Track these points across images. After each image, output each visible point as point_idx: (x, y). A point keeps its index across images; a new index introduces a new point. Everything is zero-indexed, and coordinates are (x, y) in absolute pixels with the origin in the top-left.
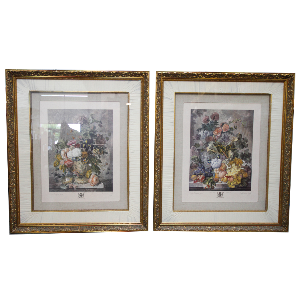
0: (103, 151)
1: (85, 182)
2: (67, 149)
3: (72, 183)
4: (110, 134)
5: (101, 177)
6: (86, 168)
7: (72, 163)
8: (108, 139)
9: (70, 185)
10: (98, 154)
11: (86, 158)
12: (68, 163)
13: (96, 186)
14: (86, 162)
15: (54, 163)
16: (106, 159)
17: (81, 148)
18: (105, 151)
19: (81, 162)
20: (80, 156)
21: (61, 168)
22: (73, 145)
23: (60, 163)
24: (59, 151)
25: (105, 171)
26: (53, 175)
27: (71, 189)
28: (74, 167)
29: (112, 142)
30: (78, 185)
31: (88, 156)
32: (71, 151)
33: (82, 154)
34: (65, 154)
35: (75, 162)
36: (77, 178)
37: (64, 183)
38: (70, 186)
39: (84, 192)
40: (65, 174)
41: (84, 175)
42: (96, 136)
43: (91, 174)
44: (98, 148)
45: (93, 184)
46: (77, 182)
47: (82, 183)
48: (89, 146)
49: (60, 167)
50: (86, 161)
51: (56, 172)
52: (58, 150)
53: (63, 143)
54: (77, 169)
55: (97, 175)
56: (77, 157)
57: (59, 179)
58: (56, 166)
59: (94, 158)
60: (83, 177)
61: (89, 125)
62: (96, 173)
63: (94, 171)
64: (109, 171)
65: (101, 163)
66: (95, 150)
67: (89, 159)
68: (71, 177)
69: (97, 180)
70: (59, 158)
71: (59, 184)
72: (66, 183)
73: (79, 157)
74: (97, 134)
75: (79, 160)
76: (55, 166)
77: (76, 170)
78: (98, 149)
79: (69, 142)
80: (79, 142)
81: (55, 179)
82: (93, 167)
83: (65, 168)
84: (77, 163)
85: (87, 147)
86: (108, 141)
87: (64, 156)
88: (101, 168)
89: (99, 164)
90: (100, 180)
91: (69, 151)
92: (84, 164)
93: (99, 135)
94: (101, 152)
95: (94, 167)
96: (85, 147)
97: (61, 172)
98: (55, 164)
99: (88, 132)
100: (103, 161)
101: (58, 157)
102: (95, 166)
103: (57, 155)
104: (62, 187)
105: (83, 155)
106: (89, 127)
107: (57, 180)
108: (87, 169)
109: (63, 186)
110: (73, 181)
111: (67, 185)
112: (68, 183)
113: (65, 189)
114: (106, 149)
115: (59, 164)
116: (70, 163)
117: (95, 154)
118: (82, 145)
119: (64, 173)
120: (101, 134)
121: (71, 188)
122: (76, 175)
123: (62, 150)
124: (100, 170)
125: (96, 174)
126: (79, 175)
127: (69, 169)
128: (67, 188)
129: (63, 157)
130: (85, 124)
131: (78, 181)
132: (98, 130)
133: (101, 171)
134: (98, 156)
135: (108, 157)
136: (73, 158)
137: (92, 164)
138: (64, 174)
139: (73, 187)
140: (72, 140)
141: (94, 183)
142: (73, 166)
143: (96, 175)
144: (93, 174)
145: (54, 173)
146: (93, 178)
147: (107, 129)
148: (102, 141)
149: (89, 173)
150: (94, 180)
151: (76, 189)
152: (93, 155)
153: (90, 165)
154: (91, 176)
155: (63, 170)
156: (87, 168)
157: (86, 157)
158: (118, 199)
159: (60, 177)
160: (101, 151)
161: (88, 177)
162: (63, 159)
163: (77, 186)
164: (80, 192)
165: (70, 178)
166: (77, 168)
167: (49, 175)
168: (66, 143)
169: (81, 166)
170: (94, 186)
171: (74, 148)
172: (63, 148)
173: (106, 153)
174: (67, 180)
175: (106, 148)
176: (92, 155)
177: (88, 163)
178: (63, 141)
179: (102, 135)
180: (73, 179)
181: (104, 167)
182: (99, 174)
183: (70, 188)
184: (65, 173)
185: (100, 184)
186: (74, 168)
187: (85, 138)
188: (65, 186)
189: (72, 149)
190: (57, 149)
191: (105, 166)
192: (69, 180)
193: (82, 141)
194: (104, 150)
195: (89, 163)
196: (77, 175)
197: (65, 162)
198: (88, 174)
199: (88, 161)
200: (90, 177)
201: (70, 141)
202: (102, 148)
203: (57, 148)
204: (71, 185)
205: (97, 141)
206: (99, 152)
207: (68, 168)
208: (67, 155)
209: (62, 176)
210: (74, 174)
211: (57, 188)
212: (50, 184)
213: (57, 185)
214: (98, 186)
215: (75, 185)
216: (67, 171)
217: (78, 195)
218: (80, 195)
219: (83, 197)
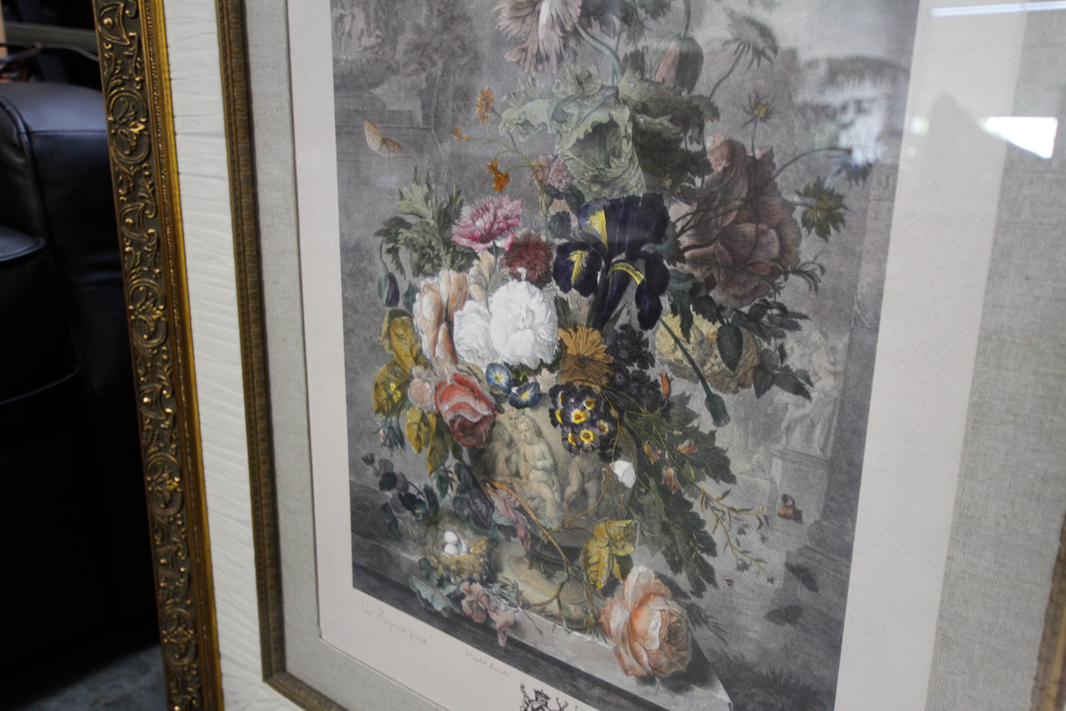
0: (763, 354)
1: (575, 611)
2: (453, 275)
3: (484, 583)
5: (717, 629)
6: (591, 487)
7: (484, 410)
8: (827, 212)
9: (470, 592)
10: (701, 378)
11: (587, 392)
12: (460, 406)
13: (659, 687)
14: (588, 437)
15: (376, 386)
16: (783, 455)
17: (554, 288)
18: (783, 355)
19: (554, 423)
20: (542, 364)
21: (418, 438)
22: (495, 251)
23: (412, 391)
24: (403, 288)
25: (763, 580)
26: (371, 478)
27: (477, 626)
28: (501, 452)
29: (882, 263)
30: (519, 614)
31: (612, 379)
32: (482, 308)
33: (561, 343)
34: (438, 325)
35: (506, 406)
36: (519, 560)
37: (433, 561)
38: (471, 603)
39: (565, 698)
40: (444, 492)
41: (572, 553)
42: (698, 163)
43: (625, 564)
44: (714, 313)
45: (637, 658)
46: (515, 586)
47: (552, 617)
48: (625, 279)
49: (409, 420)
50: (592, 423)
51: (384, 453)
52: (398, 276)
53: (429, 213)
54: (517, 474)
55: (677, 593)
56: (523, 367)
57: (406, 518)
58: (388, 415)
59: (666, 414)
60: (560, 567)
61: (633, 37)
62: (676, 566)
63: (653, 543)
64: (803, 594)
65: (725, 486)
66: (674, 322)
67: (614, 413)
68: (477, 532)
69: (671, 635)
70: (403, 348)
72: (447, 568)
73: (537, 371)
74: (713, 139)
75: (535, 403)
76: (380, 409)
78: (705, 327)
79: (466, 211)
80: (537, 223)
81: (385, 507)
82: (646, 500)
83: (438, 443)
84: (522, 427)
85: (605, 281)
86: (824, 233)
87: (435, 342)
88: (718, 537)
89: (709, 486)
90: (702, 645)
91: (469, 304)
92: (570, 448)
93: (733, 150)
94: (732, 363)
95: (651, 498)
96: (586, 286)
97: (417, 470)
98: (384, 395)
99: (622, 116)
100: (752, 472)
101: (399, 337)
102: (664, 491)
103: (394, 315)
104: (425, 591)
105: (569, 363)
106: (636, 62)
107: (395, 520)
108: (592, 502)
109: (428, 578)
110: (490, 573)
111: (449, 580)
112: (459, 573)
113: (439, 607)
114: (790, 341)
115: (404, 397)
116: (475, 412)
117: (676, 367)
118: (564, 250)
119: (434, 485)
120: (757, 142)
121: (477, 620)
122: (510, 531)
123: (422, 282)
124: (710, 548)
125: (669, 573)
126: (535, 539)
127: (466, 458)
128: (449, 604)
129: (426, 346)
130: (596, 28)
131: (527, 582)
132: (719, 101)
133: (722, 563)
134: (698, 404)
135: (808, 439)
136: (492, 366)
137: (645, 470)
138: (437, 491)
139: (489, 619)
140: (491, 200)
141: (645, 658)
142: (490, 440)
143: (665, 589)
144: (641, 574)
145: (377, 459)
146: (642, 603)
148: (760, 234)
149: (612, 542)
150: (653, 623)
151: (510, 640)
152: (653, 373)
153: (624, 470)
154: (624, 576)
155: (426, 451)
156: (599, 493)
157: (597, 389)
159: (409, 502)
160: (739, 345)
161: (601, 584)
162: (427, 365)
163: (515, 626)
164: (533, 684)
165: (469, 533)
166: (522, 473)
167: (354, 468)
168: (447, 217)
169: (548, 462)
170: (647, 680)
171: (504, 281)
172: (428, 267)
173: (799, 387)
174: (455, 545)
175: (796, 327)
176: (641, 380)
177: (606, 450)
178: (427, 199)
179: (769, 156)
180: (489, 555)
181: (752, 537)
182: (699, 590)
183: (468, 619)
184: (444, 481)
185: (698, 691)
186: (501, 466)
187: (595, 180)
188: (442, 583)
189: (488, 289)
190: (392, 267)
191: (764, 522)
192: (464, 548)
193: (562, 219)
194: (770, 346)
195: (617, 457)
196: (521, 533)
197: (442, 392)
198: (599, 551)
199: (606, 425)
200: (612, 586)
201: (471, 201)
202: (754, 317)
203: (388, 258)
204: (478, 599)
205: (701, 224)
206: (715, 364)
207: (457, 454)
208: (456, 338)
209: (420, 502)
210: (501, 515)
211: (393, 578)
212: (358, 534)
213: (393, 560)
214: (680, 698)
215: (503, 608)
216: (452, 469)
217: (519, 699)
218: (535, 706)
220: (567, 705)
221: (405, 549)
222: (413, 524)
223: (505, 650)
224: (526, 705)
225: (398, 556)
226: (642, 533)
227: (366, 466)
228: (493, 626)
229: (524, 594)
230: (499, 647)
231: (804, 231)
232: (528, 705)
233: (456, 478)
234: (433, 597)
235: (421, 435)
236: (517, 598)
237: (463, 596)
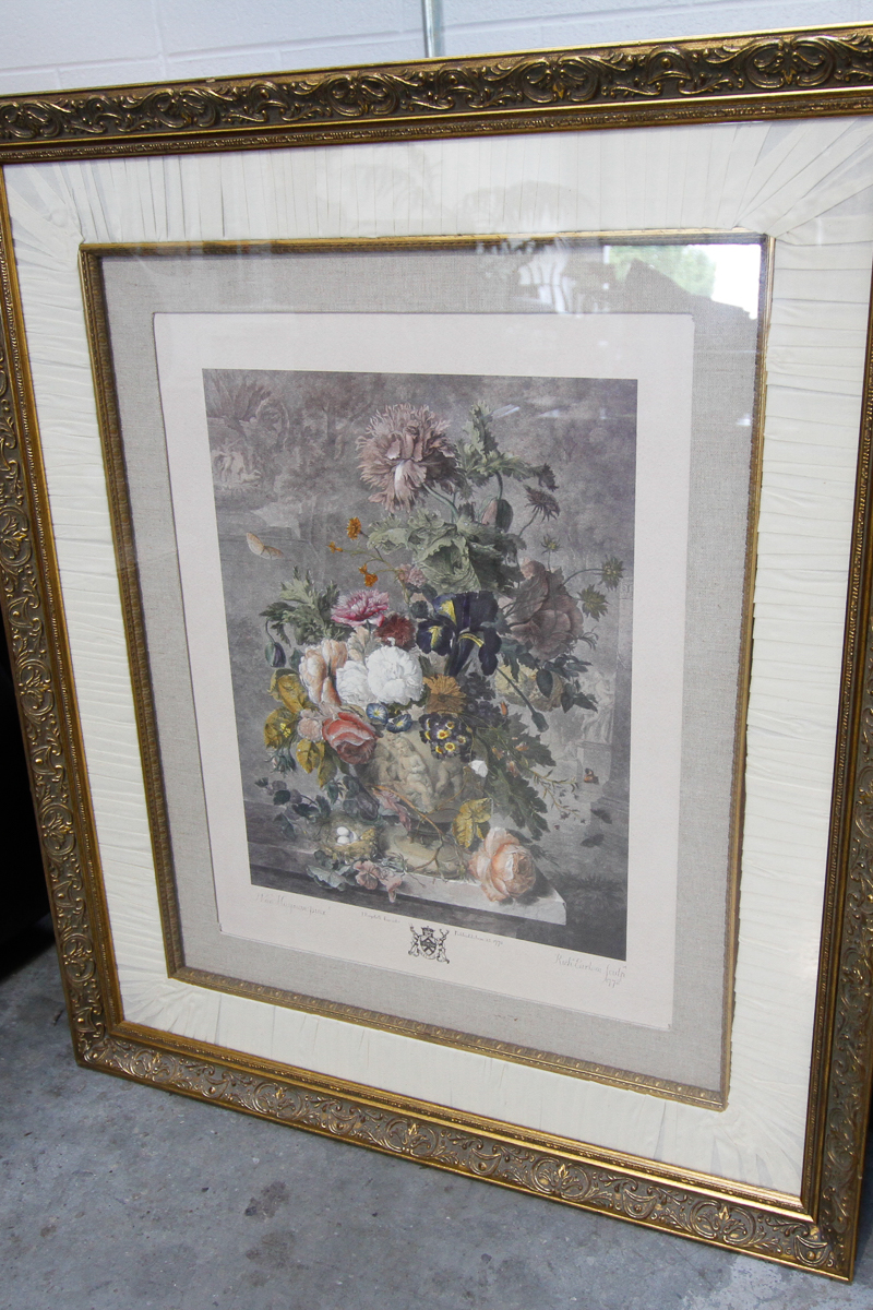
0: (566, 687)
1: (450, 866)
2: (334, 643)
3: (373, 860)
4: (618, 568)
5: (552, 858)
6: (456, 780)
7: (365, 736)
8: (597, 604)
9: (362, 868)
10: (528, 703)
11: (449, 717)
12: (345, 735)
13: (516, 904)
14: (450, 748)
15: (267, 726)
16: (584, 745)
17: (418, 651)
18: (578, 686)
19: (424, 740)
20: (412, 702)
21: (309, 761)
22: (367, 626)
23: (301, 728)
24: (289, 653)
25: (578, 822)
26: (266, 798)
27: (371, 892)
28: (382, 764)
29: (630, 632)
30: (406, 877)
31: (466, 708)
32: (360, 666)
33: (426, 687)
34: (323, 677)
35: (385, 732)
36: (403, 838)
37: (328, 851)
38: (363, 877)
39: (445, 927)
40: (335, 799)
41: (444, 827)
42: (515, 573)
43: (485, 828)
44: (533, 664)
45: (499, 889)
46: (401, 857)
47: (432, 873)
48: (470, 644)
49: (299, 750)
50: (453, 738)
51: (279, 776)
52: (283, 644)
53: (310, 601)
54: (397, 778)
55: (522, 840)
56: (397, 704)
57: (300, 823)
58: (280, 747)
59: (505, 727)
60: (437, 838)
61: (466, 495)
62: (521, 824)
63: (504, 811)
64: (603, 826)
65: (549, 768)
66: (507, 670)
67: (469, 730)
68: (365, 824)
69: (521, 868)
70: (291, 697)
71: (302, 851)
72: (341, 854)
73: (408, 707)
74: (523, 560)
75: (408, 728)
76: (272, 743)
77: (392, 787)
78: (527, 672)
79: (342, 600)
80: (405, 605)
81: (280, 818)
82: (496, 783)
83: (328, 764)
84: (399, 745)
85: (456, 646)
86: (596, 616)
87: (320, 691)
88: (547, 801)
89: (538, 769)
90: (542, 870)
91: (348, 663)
92: (437, 756)
93: (538, 568)
94: (547, 693)
95: (500, 782)
96: (442, 648)
97: (308, 785)
98: (275, 732)
99: (461, 544)
100: (565, 758)
101: (288, 689)
102: (509, 777)
103: (280, 674)
104: (322, 875)
105: (433, 700)
106: (469, 510)
107: (290, 826)
108: (457, 790)
109: (324, 864)
110: (379, 850)
111: (343, 863)
113: (335, 885)
114: (582, 678)
115: (294, 733)
116: (359, 739)
117: (511, 698)
118: (423, 627)
119: (325, 794)
120: (556, 562)
121: (371, 887)
122: (394, 818)
123: (306, 649)
124: (543, 808)
125: (516, 829)
126: (415, 822)
127: (353, 772)
128: (345, 880)
129: (312, 693)
130: (438, 487)
131: (410, 853)
132: (526, 537)
133: (551, 817)
134: (527, 719)
135: (598, 734)
136: (371, 705)
137: (493, 763)
138: (327, 798)
139: (380, 885)
140: (364, 593)
141: (504, 887)
142: (372, 757)
143: (514, 839)
144: (498, 829)
145: (270, 781)
146: (499, 851)
147: (591, 529)
148: (557, 616)
149: (474, 815)
150: (507, 863)
151: (399, 897)
152: (495, 702)
153: (479, 766)
154: (485, 835)
155: (317, 771)
156: (462, 784)
157: (455, 715)
158: (659, 1017)
159: (303, 810)
160: (550, 681)
161: (468, 843)
162: (314, 708)
163: (403, 885)
164: (420, 924)
165: (359, 825)
167: (247, 790)
168: (325, 604)
169: (422, 767)
170: (507, 901)
171: (378, 646)
172: (311, 638)
173: (587, 702)
174: (345, 836)
175: (585, 670)
176: (488, 707)
177: (465, 755)
178: (307, 590)
179: (559, 571)
180: (377, 838)
181: (569, 796)
182: (537, 836)
183: (363, 889)
184: (334, 791)
185: (542, 900)
186: (383, 774)
187: (444, 581)
188: (336, 866)
189: (364, 653)
190: (278, 639)
191: (576, 787)
192: (355, 837)
193: (422, 605)
194: (570, 681)
195: (473, 758)
196: (403, 819)
197: (328, 726)
198: (465, 822)
199: (464, 739)
200: (476, 844)
201: (346, 592)
202: (559, 665)
203: (274, 633)
204: (370, 872)
205: (518, 609)
206: (536, 693)
207: (344, 769)
208: (338, 688)
209: (314, 809)
210: (386, 807)
211: (291, 870)
212: (254, 841)
213: (290, 857)
214: (530, 908)
215: (391, 874)
216: (341, 781)
217: (410, 937)
218: (424, 938)
219: (437, 951)
220: (449, 932)
221: (302, 847)
222: (308, 826)
223: (396, 905)
224: (415, 941)
225: (295, 853)
226: (495, 806)
227: (260, 788)
228: (383, 889)
229: (409, 862)
230: (390, 904)
231: (584, 615)
232: (417, 940)
233: (345, 787)
234: (329, 878)
235: (312, 759)
236: (403, 866)
237: (356, 873)
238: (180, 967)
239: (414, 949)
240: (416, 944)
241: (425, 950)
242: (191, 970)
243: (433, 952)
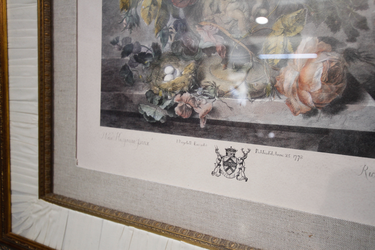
3: (190, 91)
9: (181, 100)
13: (321, 114)
21: (149, 15)
26: (116, 52)
27: (186, 120)
30: (216, 102)
36: (217, 67)
37: (156, 89)
38: (181, 108)
39: (246, 146)
40: (164, 42)
41: (256, 48)
45: (304, 101)
46: (214, 85)
49: (143, 6)
51: (126, 34)
54: (218, 11)
55: (335, 45)
57: (139, 71)
58: (130, 8)
60: (247, 60)
63: (318, 19)
68: (187, 60)
69: (330, 76)
71: (137, 93)
72: (165, 91)
76: (124, 7)
77: (214, 22)
81: (125, 68)
83: (163, 13)
90: (354, 74)
104: (149, 111)
107: (131, 73)
109: (152, 102)
110: (197, 81)
111: (166, 98)
112: (173, 91)
113: (158, 118)
119: (158, 40)
121: (186, 116)
122: (212, 50)
125: (330, 34)
126: (229, 48)
127: (182, 15)
128: (166, 113)
131: (222, 80)
138: (160, 44)
139: (194, 113)
141: (310, 99)
143: (326, 46)
144: (309, 40)
145: (120, 39)
146: (308, 62)
149: (286, 29)
151: (209, 122)
155: (154, 22)
159: (141, 58)
163: (213, 111)
164: (223, 145)
165: (182, 62)
166: (221, 9)
167: (105, 50)
170: (312, 112)
180: (195, 71)
182: (353, 37)
183: (179, 119)
184: (166, 36)
185: (351, 107)
186: (206, 10)
188: (161, 102)
196: (219, 48)
198: (276, 39)
204: (187, 103)
207: (176, 15)
209: (149, 55)
211: (128, 111)
212: (105, 91)
213: (128, 100)
214: (337, 117)
215: (204, 102)
216: (172, 26)
217: (214, 158)
218: (226, 159)
219: (237, 170)
220: (249, 150)
221: (136, 90)
222: (143, 71)
223: (205, 129)
224: (219, 161)
225: (132, 95)
226: (309, 14)
227: (113, 46)
228: (196, 117)
229: (220, 88)
230: (201, 129)
232: (220, 160)
233: (174, 31)
234: (155, 113)
235: (152, 12)
236: (215, 93)
237: (176, 105)
238: (48, 192)
239: (217, 170)
240: (219, 165)
241: (226, 170)
242: (55, 195)
243: (233, 171)
